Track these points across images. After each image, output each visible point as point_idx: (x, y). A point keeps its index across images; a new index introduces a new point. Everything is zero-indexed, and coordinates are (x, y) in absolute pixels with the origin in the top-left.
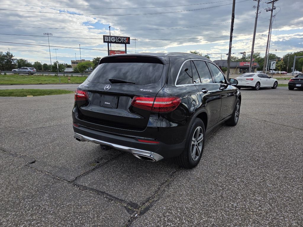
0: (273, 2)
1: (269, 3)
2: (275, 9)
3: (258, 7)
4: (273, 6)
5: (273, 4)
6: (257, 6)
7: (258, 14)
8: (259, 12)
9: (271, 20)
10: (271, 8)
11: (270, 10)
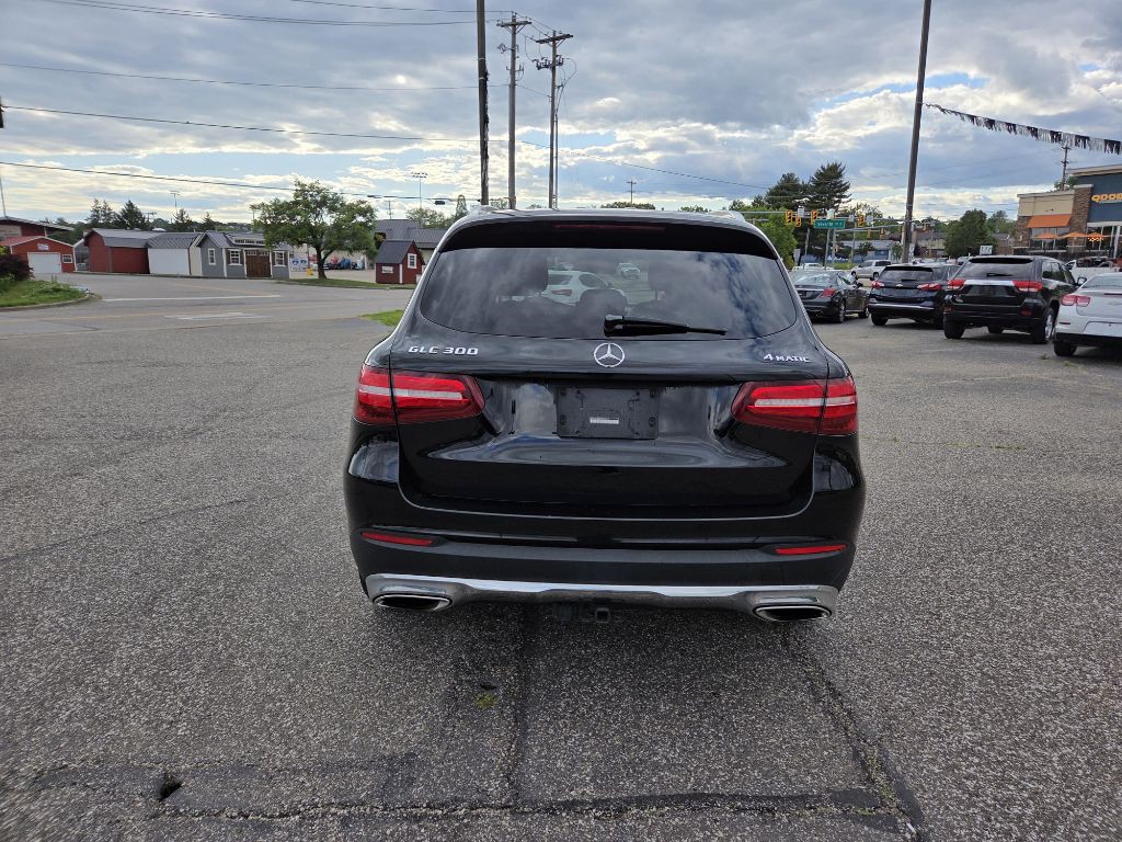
0: (554, 39)
1: (541, 42)
2: (560, 64)
3: (513, 51)
4: (555, 56)
5: (554, 47)
6: (509, 45)
7: (517, 74)
8: (517, 68)
9: (553, 97)
10: (551, 59)
11: (546, 66)
